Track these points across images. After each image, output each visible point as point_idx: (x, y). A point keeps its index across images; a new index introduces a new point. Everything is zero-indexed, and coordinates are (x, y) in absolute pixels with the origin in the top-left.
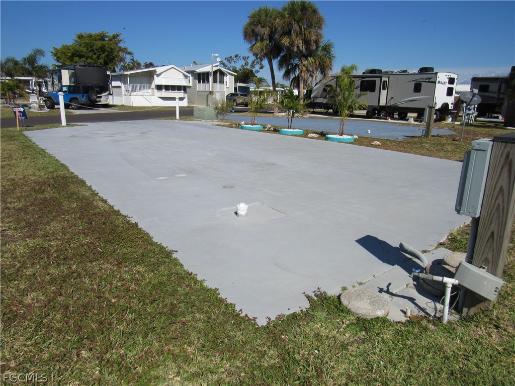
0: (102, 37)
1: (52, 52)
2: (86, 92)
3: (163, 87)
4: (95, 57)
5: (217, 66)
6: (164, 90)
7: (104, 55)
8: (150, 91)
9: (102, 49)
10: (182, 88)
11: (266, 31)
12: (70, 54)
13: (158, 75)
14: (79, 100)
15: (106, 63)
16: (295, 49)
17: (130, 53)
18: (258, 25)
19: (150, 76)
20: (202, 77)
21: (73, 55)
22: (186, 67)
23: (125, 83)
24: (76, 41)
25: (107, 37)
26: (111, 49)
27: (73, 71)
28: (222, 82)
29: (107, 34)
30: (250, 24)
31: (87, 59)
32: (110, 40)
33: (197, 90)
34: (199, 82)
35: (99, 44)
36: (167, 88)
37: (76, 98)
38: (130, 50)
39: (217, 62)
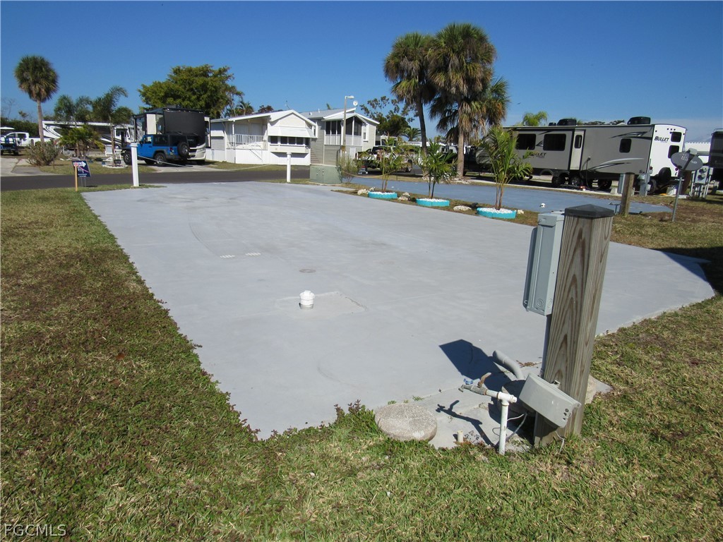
0: (204, 72)
1: (140, 91)
2: (176, 144)
3: (279, 139)
4: (194, 97)
5: (353, 112)
6: (279, 143)
7: (205, 96)
8: (261, 144)
9: (204, 87)
10: (304, 141)
11: (415, 65)
12: (163, 94)
13: (273, 123)
14: (166, 154)
15: (208, 106)
16: (453, 90)
17: (238, 94)
18: (403, 57)
19: (262, 123)
20: (332, 127)
21: (166, 96)
22: (311, 113)
23: (229, 133)
24: (171, 76)
25: (211, 71)
26: (215, 87)
27: (161, 116)
28: (358, 133)
29: (211, 68)
30: (395, 55)
31: (184, 100)
32: (215, 76)
33: (325, 144)
34: (328, 133)
35: (200, 80)
36: (284, 140)
37: (163, 152)
38: (239, 89)
39: (354, 107)
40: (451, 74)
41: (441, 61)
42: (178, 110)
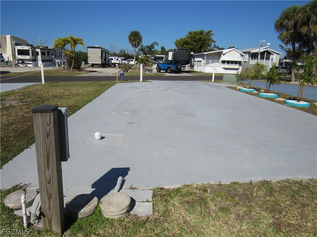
0: (201, 33)
1: (175, 42)
2: (176, 64)
3: (226, 62)
4: (195, 44)
5: (267, 48)
6: (226, 64)
7: (200, 43)
8: (218, 64)
9: (200, 39)
10: (238, 63)
12: (182, 43)
13: (224, 55)
14: (172, 68)
15: (201, 47)
17: (213, 41)
18: (285, 19)
19: (219, 54)
20: (254, 56)
21: (184, 44)
22: (246, 49)
23: (204, 59)
24: (187, 35)
25: (205, 32)
26: (205, 39)
28: (268, 59)
29: (204, 31)
30: (281, 19)
31: (191, 45)
32: (206, 34)
33: (250, 64)
34: (252, 59)
35: (198, 37)
36: (228, 62)
37: (170, 67)
39: (268, 46)
40: (311, 26)
41: (306, 19)
42: (180, 50)
